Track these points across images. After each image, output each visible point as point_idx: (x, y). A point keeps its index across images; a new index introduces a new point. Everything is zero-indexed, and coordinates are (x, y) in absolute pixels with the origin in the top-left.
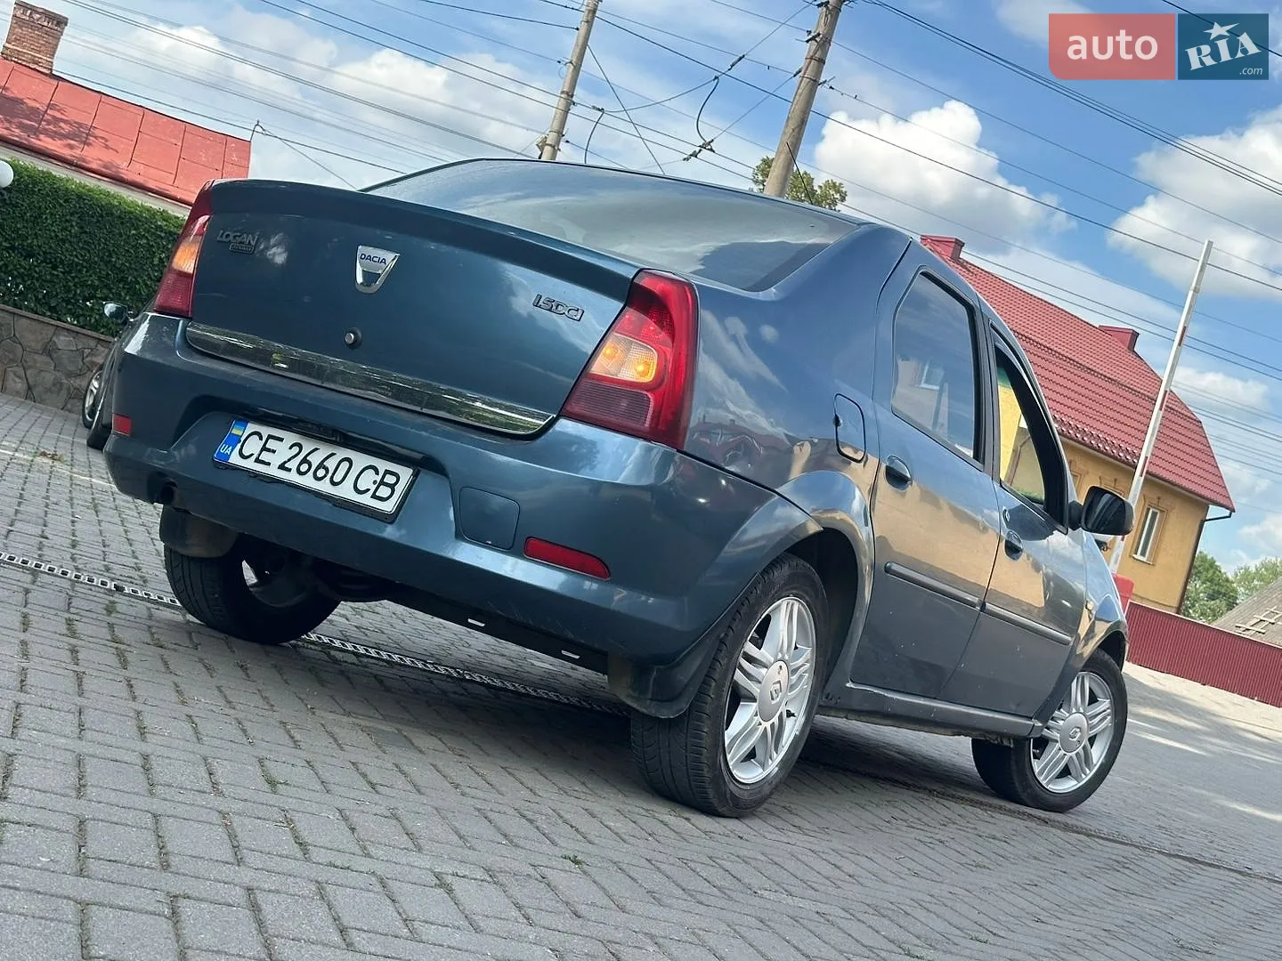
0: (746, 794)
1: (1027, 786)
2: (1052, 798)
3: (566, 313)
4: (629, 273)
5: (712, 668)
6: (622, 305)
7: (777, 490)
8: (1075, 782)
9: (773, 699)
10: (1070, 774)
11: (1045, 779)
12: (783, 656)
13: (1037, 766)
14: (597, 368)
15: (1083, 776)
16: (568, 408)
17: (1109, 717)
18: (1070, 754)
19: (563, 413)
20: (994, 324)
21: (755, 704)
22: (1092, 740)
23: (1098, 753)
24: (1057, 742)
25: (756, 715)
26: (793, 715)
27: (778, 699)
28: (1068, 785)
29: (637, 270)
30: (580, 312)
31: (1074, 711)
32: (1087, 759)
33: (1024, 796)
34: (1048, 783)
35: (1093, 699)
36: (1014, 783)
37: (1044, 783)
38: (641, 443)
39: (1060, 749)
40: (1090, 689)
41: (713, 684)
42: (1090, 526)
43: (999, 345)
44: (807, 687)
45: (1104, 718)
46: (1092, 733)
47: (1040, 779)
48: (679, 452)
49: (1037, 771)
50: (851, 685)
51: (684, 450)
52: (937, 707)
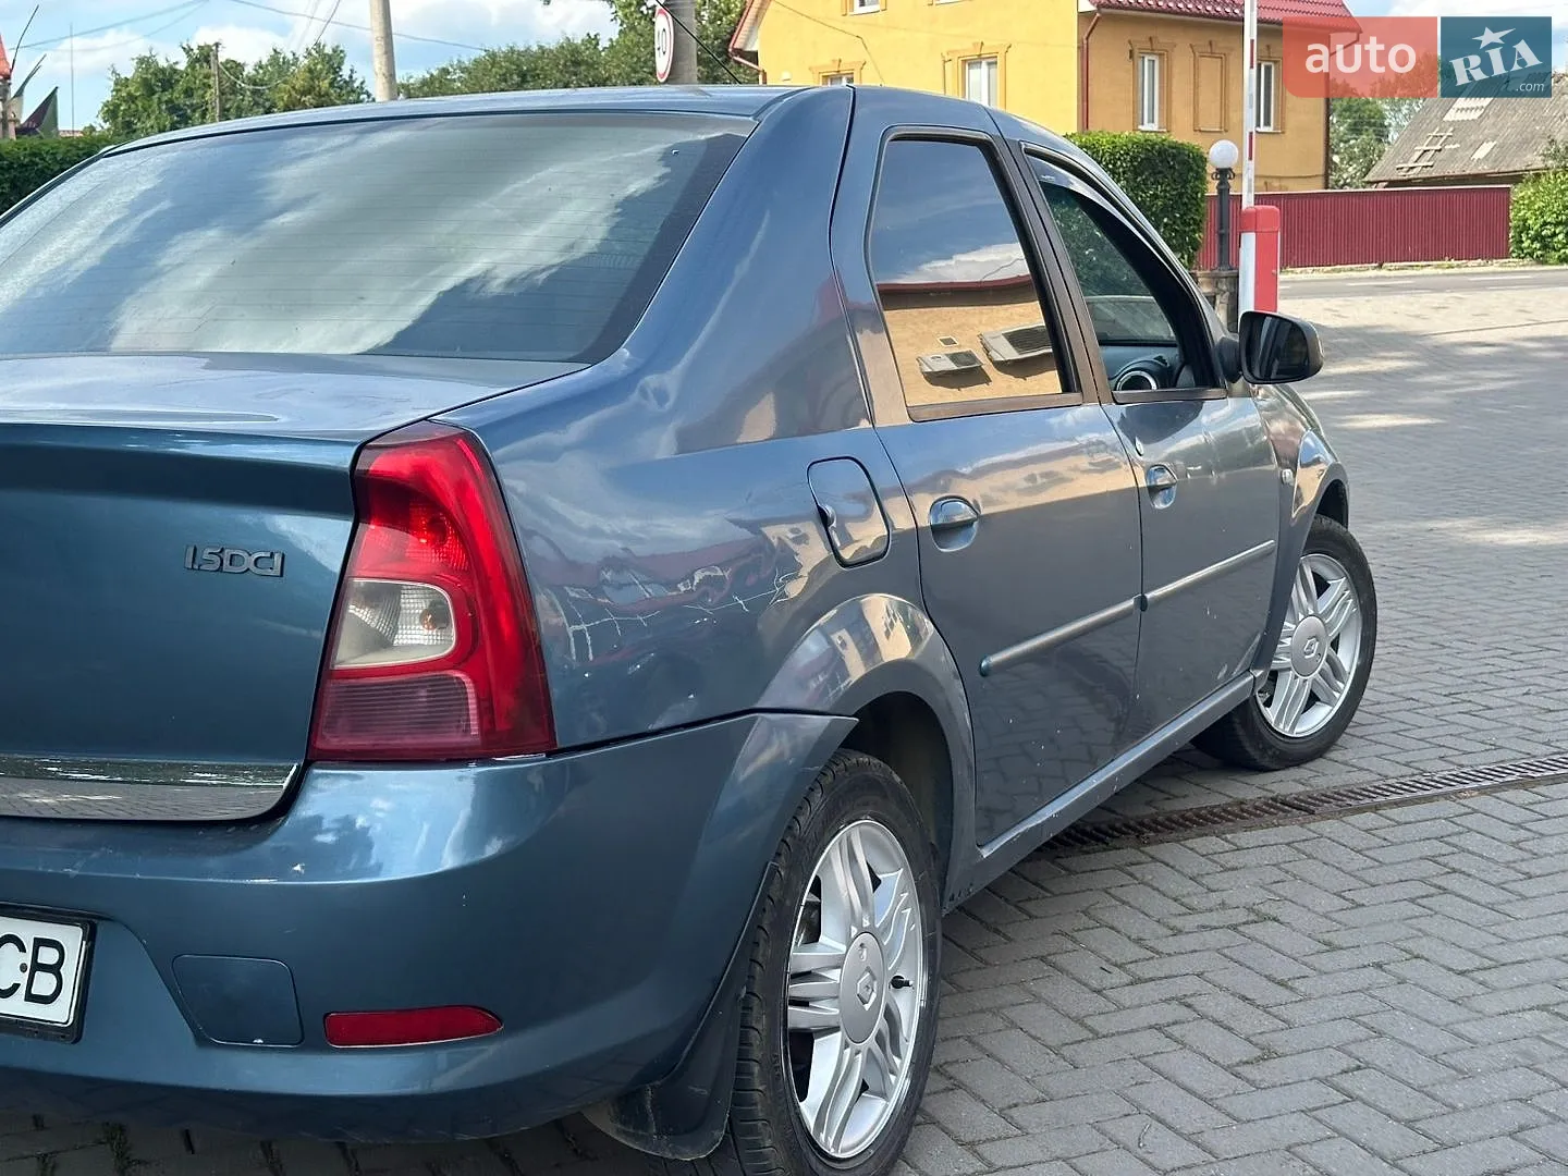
0: (870, 1162)
1: (1266, 747)
2: (1305, 746)
3: (252, 568)
4: (341, 458)
5: (744, 1042)
6: (350, 524)
7: (758, 706)
8: (1328, 708)
9: (864, 1002)
10: (1319, 700)
11: (1286, 723)
12: (860, 926)
13: (1270, 714)
14: (348, 656)
15: (1337, 695)
16: (320, 744)
17: (1351, 601)
18: (1312, 676)
19: (316, 757)
20: (1031, 146)
21: (839, 1035)
22: (1335, 645)
23: (1348, 658)
24: (1289, 670)
25: (847, 1046)
26: (907, 984)
27: (874, 996)
28: (1321, 716)
29: (353, 450)
30: (278, 559)
31: (1301, 616)
32: (1335, 669)
34: (1293, 727)
35: (1322, 586)
36: (1247, 752)
37: (1286, 731)
38: (473, 770)
39: (1296, 677)
40: (1314, 574)
41: (756, 1069)
42: (1257, 374)
43: (1047, 178)
44: (917, 927)
45: (1345, 604)
46: (1333, 634)
47: (1280, 728)
48: (549, 755)
49: (1273, 720)
50: (986, 853)
51: (560, 746)
52: (1118, 774)
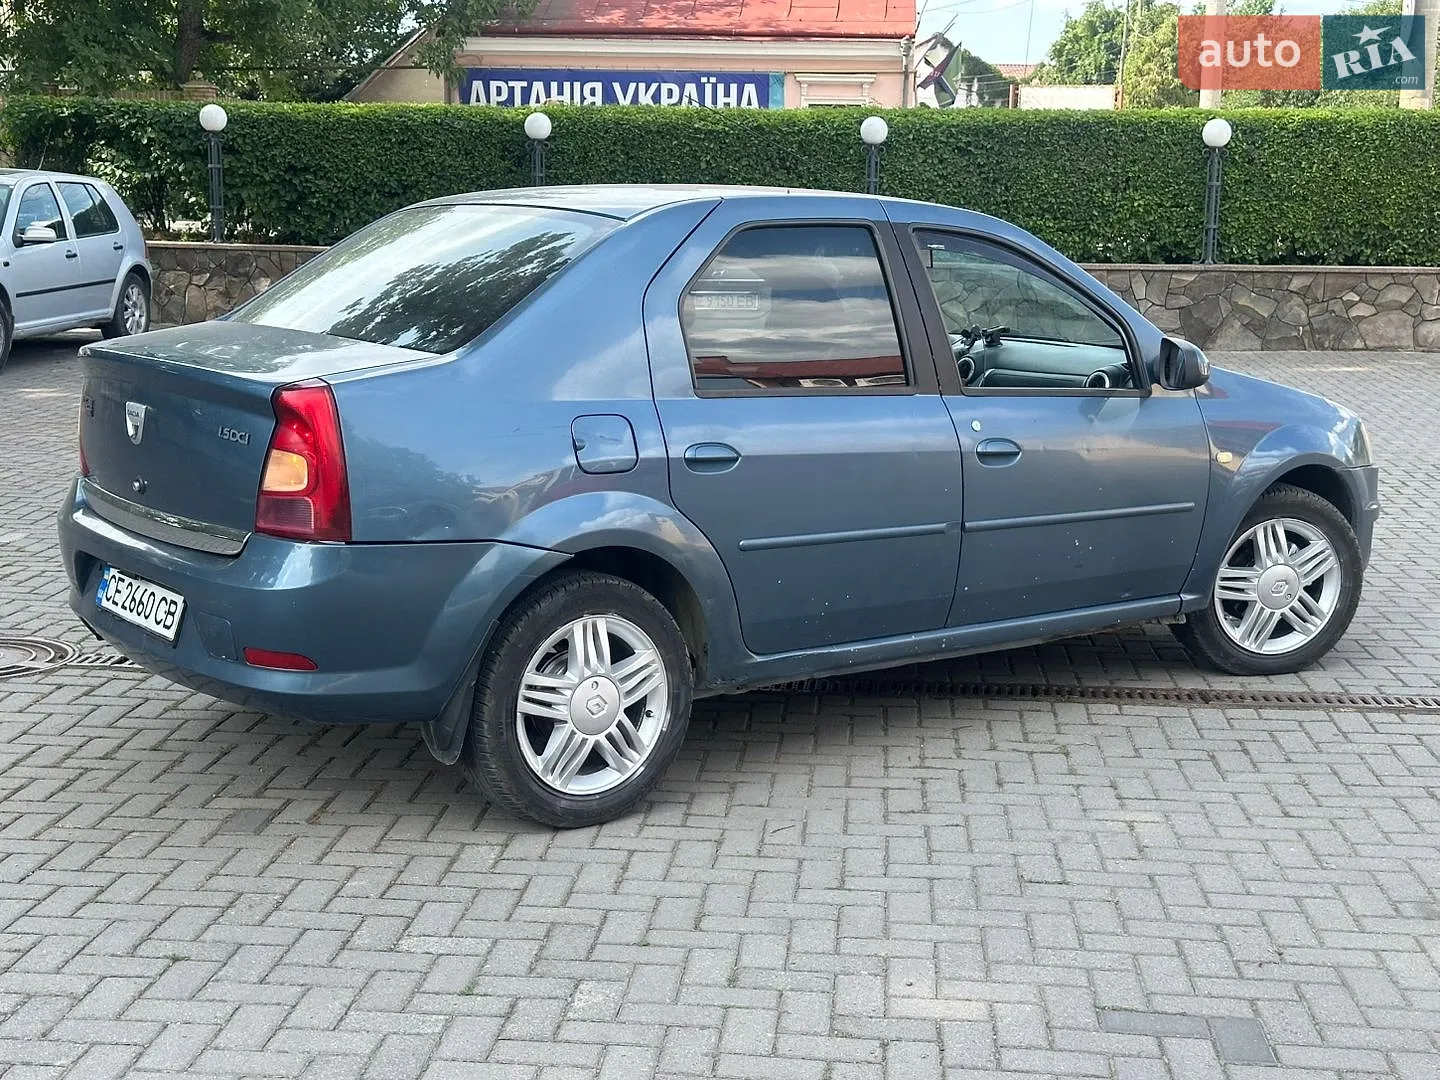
0: (595, 803)
3: (239, 439)
4: (269, 392)
6: (274, 424)
7: (499, 539)
8: (1301, 637)
9: (594, 714)
10: (1291, 629)
11: (1252, 643)
12: (596, 672)
13: (1236, 634)
14: (268, 485)
16: (258, 525)
17: (1332, 558)
18: (1281, 611)
19: (257, 530)
21: (567, 725)
23: (1328, 601)
24: (1256, 602)
25: (574, 733)
26: (653, 714)
27: (603, 712)
28: (1291, 643)
29: (272, 390)
30: (248, 436)
31: (1269, 564)
32: (1309, 609)
33: (1228, 667)
34: (1261, 646)
37: (1253, 648)
39: (1263, 609)
40: (1290, 533)
44: (664, 686)
45: (1326, 560)
46: (1309, 580)
47: (1246, 645)
48: (347, 543)
49: (1238, 638)
50: (759, 659)
51: (354, 539)
52: (947, 637)
